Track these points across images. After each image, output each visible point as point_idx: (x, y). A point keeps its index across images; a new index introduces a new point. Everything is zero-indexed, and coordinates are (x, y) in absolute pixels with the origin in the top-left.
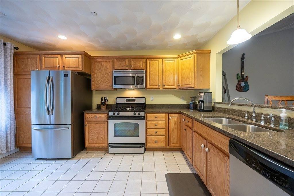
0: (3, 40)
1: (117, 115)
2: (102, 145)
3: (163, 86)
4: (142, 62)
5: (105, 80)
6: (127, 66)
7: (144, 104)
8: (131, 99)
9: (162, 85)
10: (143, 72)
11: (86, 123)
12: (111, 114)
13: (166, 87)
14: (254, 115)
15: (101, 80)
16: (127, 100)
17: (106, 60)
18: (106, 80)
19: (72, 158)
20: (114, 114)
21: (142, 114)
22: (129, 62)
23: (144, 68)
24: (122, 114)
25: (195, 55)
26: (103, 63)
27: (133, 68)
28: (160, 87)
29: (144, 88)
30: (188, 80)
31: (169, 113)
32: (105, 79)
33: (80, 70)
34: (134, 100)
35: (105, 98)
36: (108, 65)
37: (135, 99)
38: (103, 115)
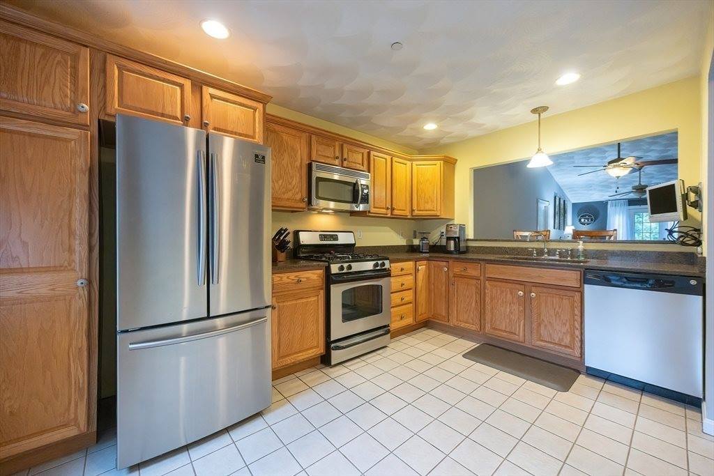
1: (348, 271)
2: (310, 352)
4: (363, 156)
5: (290, 184)
6: (337, 158)
7: (354, 245)
8: (330, 235)
11: (274, 300)
13: (396, 212)
14: (546, 250)
15: (280, 182)
17: (294, 132)
18: (294, 184)
20: (341, 268)
22: (341, 149)
25: (442, 162)
26: (285, 137)
28: (388, 212)
30: (430, 201)
31: (416, 260)
32: (291, 181)
34: (336, 238)
36: (299, 148)
37: (337, 236)
38: (312, 274)
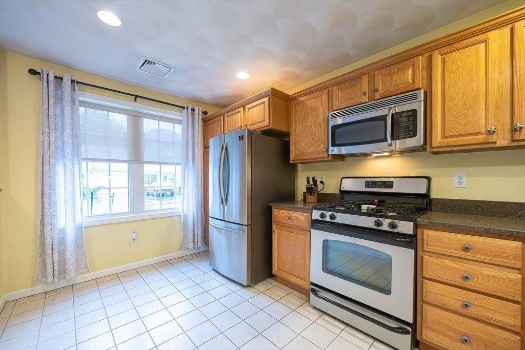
0: (190, 105)
1: (330, 220)
2: (299, 280)
3: (514, 130)
4: (413, 69)
5: (313, 139)
6: (364, 94)
7: (426, 196)
8: (380, 182)
9: (508, 127)
10: (415, 97)
11: (274, 227)
12: (316, 215)
15: (306, 140)
16: (368, 184)
17: (316, 95)
18: (316, 138)
19: (249, 286)
20: (323, 216)
21: (405, 227)
22: (372, 81)
23: (419, 84)
24: (341, 218)
26: (309, 102)
27: (383, 95)
28: (493, 138)
29: (422, 149)
32: (314, 137)
33: (267, 126)
34: (390, 185)
35: (314, 178)
36: (320, 104)
37: (392, 182)
38: (302, 215)
